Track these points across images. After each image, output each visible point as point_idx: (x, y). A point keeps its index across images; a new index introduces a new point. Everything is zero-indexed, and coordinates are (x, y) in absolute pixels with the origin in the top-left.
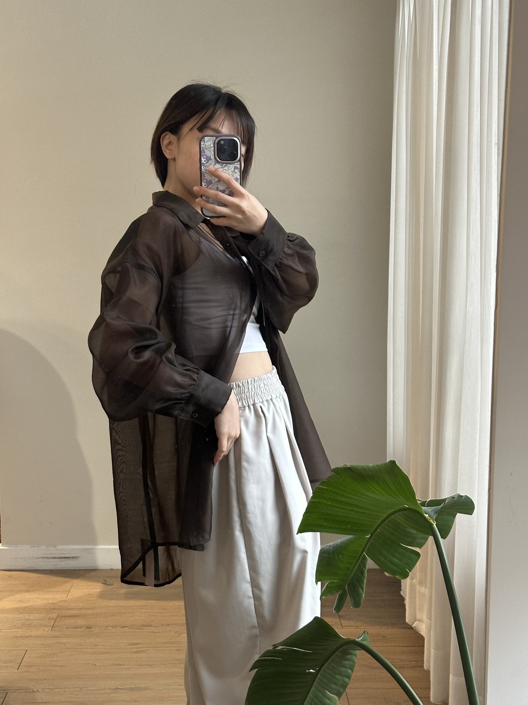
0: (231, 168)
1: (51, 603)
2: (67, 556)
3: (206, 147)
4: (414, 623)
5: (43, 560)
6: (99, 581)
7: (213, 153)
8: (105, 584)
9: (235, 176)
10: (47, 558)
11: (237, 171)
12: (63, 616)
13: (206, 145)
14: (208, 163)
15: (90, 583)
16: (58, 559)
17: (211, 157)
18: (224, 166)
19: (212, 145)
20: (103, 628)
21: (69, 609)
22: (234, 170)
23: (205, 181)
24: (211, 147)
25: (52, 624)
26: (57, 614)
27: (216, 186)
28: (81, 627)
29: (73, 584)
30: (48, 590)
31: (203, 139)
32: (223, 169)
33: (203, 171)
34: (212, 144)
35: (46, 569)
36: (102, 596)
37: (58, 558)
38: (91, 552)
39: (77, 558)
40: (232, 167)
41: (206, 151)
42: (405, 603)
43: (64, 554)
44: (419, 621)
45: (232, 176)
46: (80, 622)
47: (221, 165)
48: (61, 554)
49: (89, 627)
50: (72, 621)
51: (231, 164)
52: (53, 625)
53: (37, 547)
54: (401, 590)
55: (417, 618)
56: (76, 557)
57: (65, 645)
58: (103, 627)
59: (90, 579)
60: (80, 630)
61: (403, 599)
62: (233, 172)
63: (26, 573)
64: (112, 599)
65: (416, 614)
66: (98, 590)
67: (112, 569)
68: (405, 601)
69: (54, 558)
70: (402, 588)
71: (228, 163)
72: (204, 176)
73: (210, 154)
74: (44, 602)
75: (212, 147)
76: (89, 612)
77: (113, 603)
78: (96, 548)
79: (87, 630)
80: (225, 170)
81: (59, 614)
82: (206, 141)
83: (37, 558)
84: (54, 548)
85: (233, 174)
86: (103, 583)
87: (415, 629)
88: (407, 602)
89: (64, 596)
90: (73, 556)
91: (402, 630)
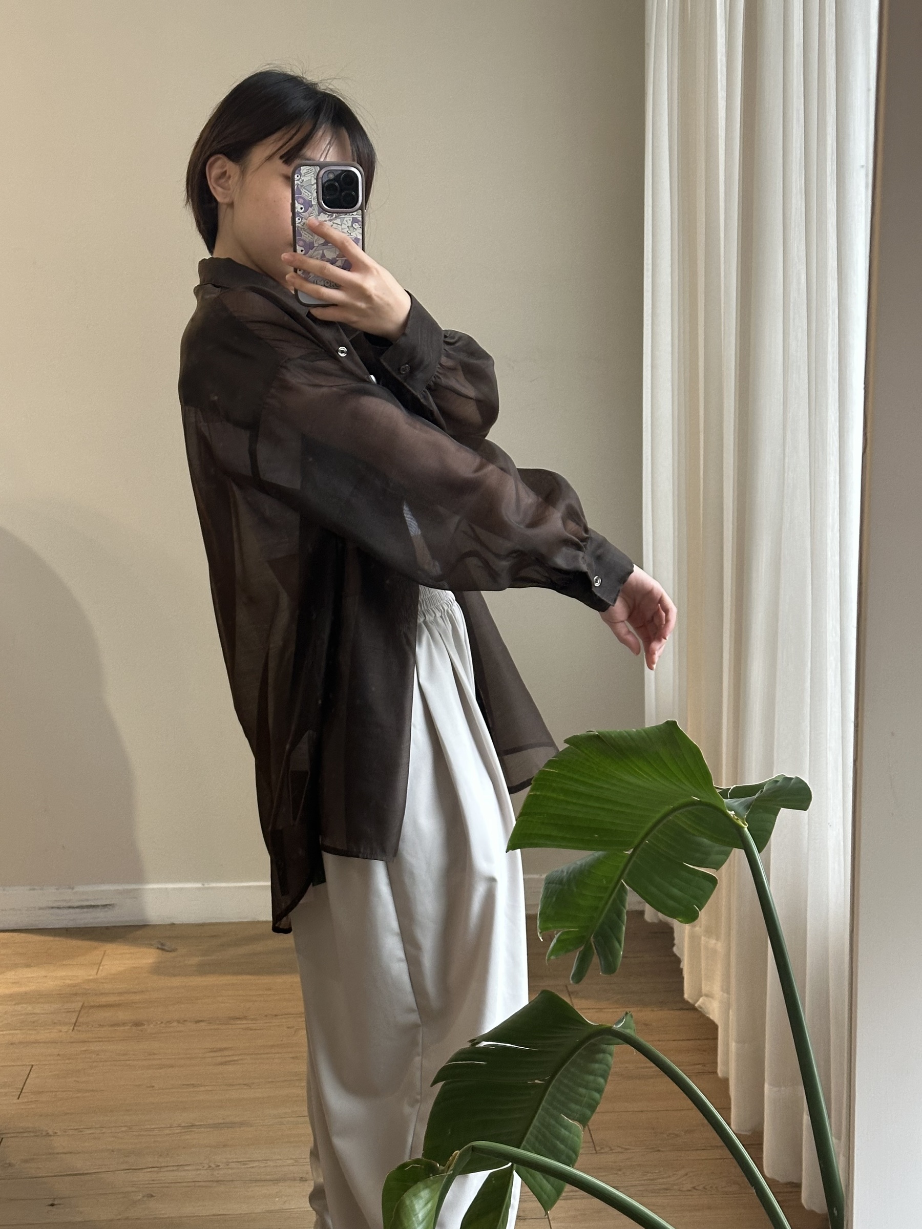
0: (346, 221)
1: (69, 986)
2: (93, 904)
3: (304, 184)
4: (697, 1001)
5: (52, 911)
6: (150, 945)
7: (315, 194)
8: (163, 950)
9: (354, 234)
10: (58, 908)
11: (356, 226)
12: (92, 1007)
13: (303, 181)
14: (307, 213)
15: (134, 949)
16: (77, 910)
17: (311, 201)
18: (334, 217)
19: (314, 181)
20: (163, 1025)
21: (102, 994)
22: (353, 223)
23: (301, 243)
24: (312, 183)
25: (74, 1021)
26: (80, 1004)
27: (321, 252)
28: (124, 1024)
29: (105, 951)
30: (64, 963)
31: (297, 171)
32: (333, 223)
33: (298, 227)
34: (313, 179)
35: (57, 926)
36: (158, 970)
37: (78, 907)
38: (135, 895)
39: (111, 907)
40: (348, 219)
41: (303, 191)
42: (681, 966)
43: (87, 900)
44: (707, 996)
45: (348, 234)
46: (121, 1015)
47: (329, 215)
48: (82, 900)
49: (138, 1024)
50: (106, 1015)
51: (346, 213)
52: (76, 1021)
53: (41, 889)
54: (673, 945)
55: (704, 991)
56: (110, 905)
57: (98, 1055)
58: (162, 1023)
59: (135, 942)
60: (122, 1028)
61: (678, 961)
62: (351, 229)
63: (23, 935)
64: (175, 976)
65: (700, 984)
66: (151, 961)
67: (173, 924)
68: (682, 963)
69: (70, 907)
70: (676, 942)
71: (343, 213)
72: (301, 235)
73: (310, 197)
74: (56, 983)
75: (313, 185)
76: (137, 998)
77: (177, 981)
78: (143, 889)
79: (134, 1028)
80: (336, 224)
81: (83, 1004)
82: (303, 174)
83: (40, 909)
84: (70, 890)
85: (349, 231)
86: (158, 948)
87: (699, 1009)
88: (685, 966)
89: (93, 972)
90: (105, 903)
91: (677, 1013)
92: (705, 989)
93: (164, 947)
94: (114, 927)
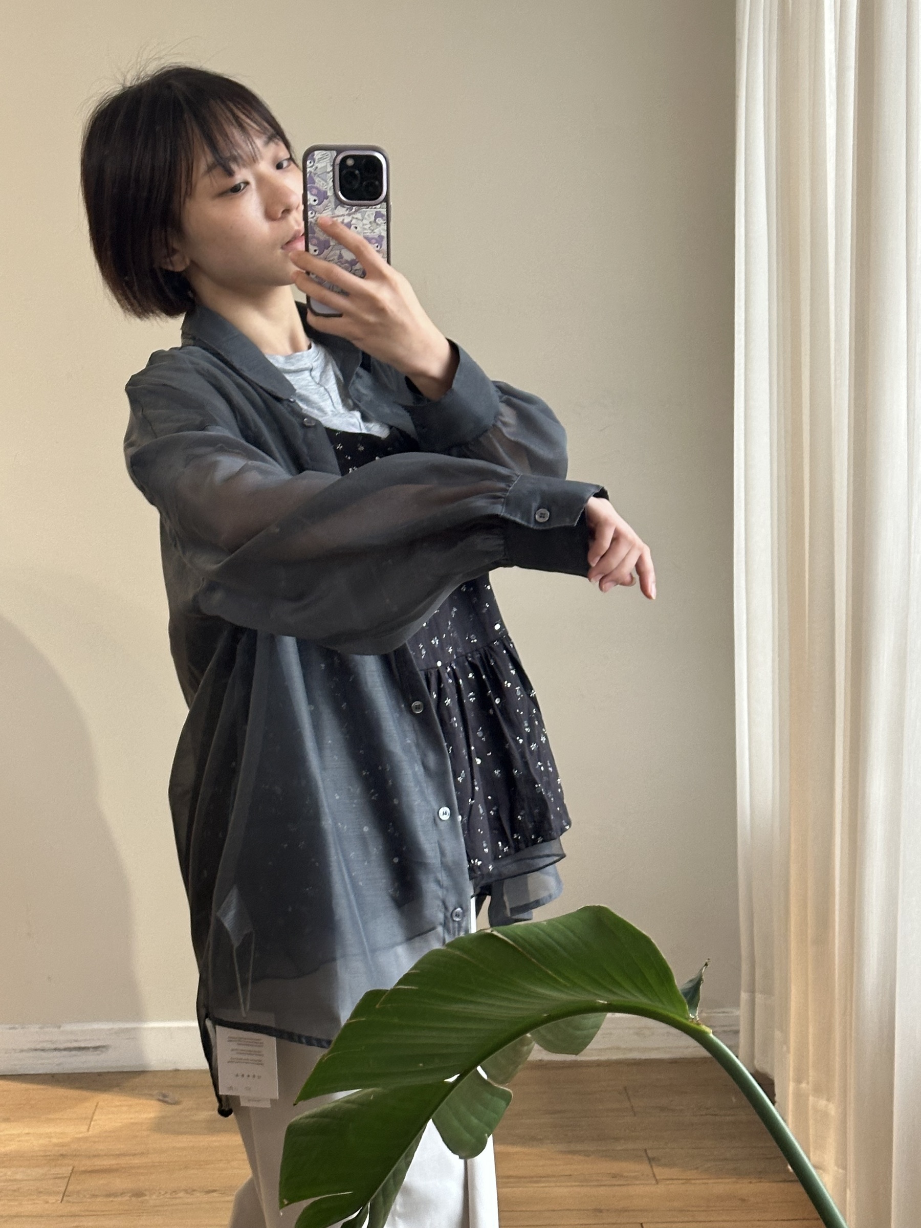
0: (369, 215)
1: (56, 1145)
2: (83, 1045)
3: (319, 172)
5: (35, 1054)
6: (151, 1096)
7: (331, 183)
8: (165, 1102)
9: (377, 231)
10: (43, 1050)
11: (380, 221)
12: (84, 1172)
13: (317, 167)
14: (321, 205)
15: (132, 1101)
16: (64, 1053)
17: (326, 191)
18: (353, 210)
19: (330, 168)
20: (167, 1195)
21: (95, 1156)
22: (375, 218)
23: (315, 241)
24: (328, 171)
25: (63, 1189)
26: (70, 1168)
28: (122, 1194)
29: (98, 1102)
30: (49, 1116)
31: (310, 156)
32: (353, 218)
33: (311, 222)
34: (329, 166)
35: (41, 1072)
36: (161, 1126)
37: (65, 1049)
38: (132, 1035)
39: (104, 1049)
40: (370, 212)
41: (317, 180)
43: (76, 1041)
46: (119, 1183)
48: (70, 1041)
49: (138, 1194)
50: (100, 1182)
51: (368, 206)
52: (65, 1191)
53: (22, 1028)
56: (103, 1047)
58: (166, 1193)
59: (134, 1091)
60: (119, 1199)
62: (374, 225)
64: (181, 1134)
66: (152, 1115)
67: (177, 1071)
69: (55, 1049)
71: (364, 206)
72: (314, 233)
73: (326, 187)
74: (41, 1141)
76: (136, 1161)
77: (184, 1141)
78: (145, 1029)
79: (134, 1199)
80: (356, 218)
81: (74, 1167)
82: (316, 160)
83: (22, 1051)
84: (56, 1030)
85: (371, 229)
86: (159, 1100)
89: (84, 1128)
90: (98, 1044)
93: (166, 1099)
94: (108, 1072)
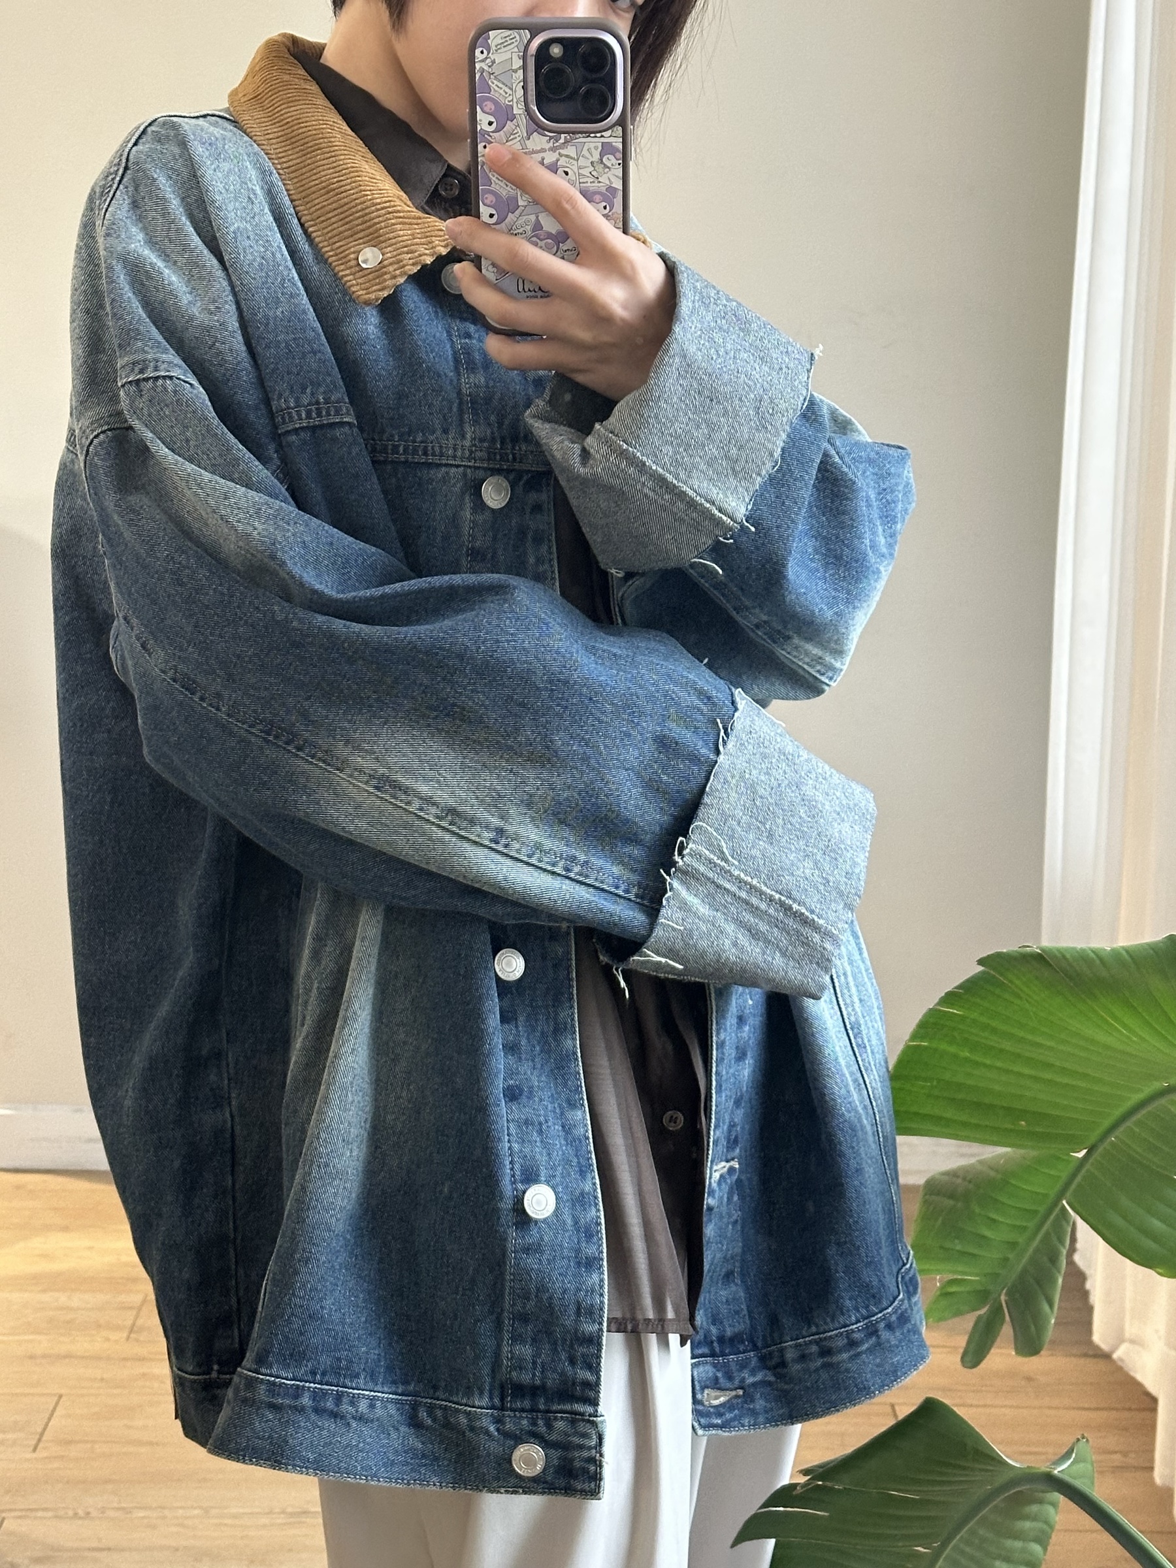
4: (1117, 1349)
7: (520, 92)
9: (604, 179)
14: (502, 132)
18: (562, 141)
19: (518, 63)
23: (490, 198)
31: (481, 40)
33: (482, 162)
44: (1132, 1342)
47: (551, 138)
51: (587, 133)
54: (1073, 1253)
55: (1127, 1335)
62: (597, 166)
65: (1122, 1322)
68: (1089, 1284)
70: (1079, 1249)
72: (490, 183)
75: (515, 71)
87: (1120, 1363)
91: (1082, 1361)
92: (1130, 1330)
